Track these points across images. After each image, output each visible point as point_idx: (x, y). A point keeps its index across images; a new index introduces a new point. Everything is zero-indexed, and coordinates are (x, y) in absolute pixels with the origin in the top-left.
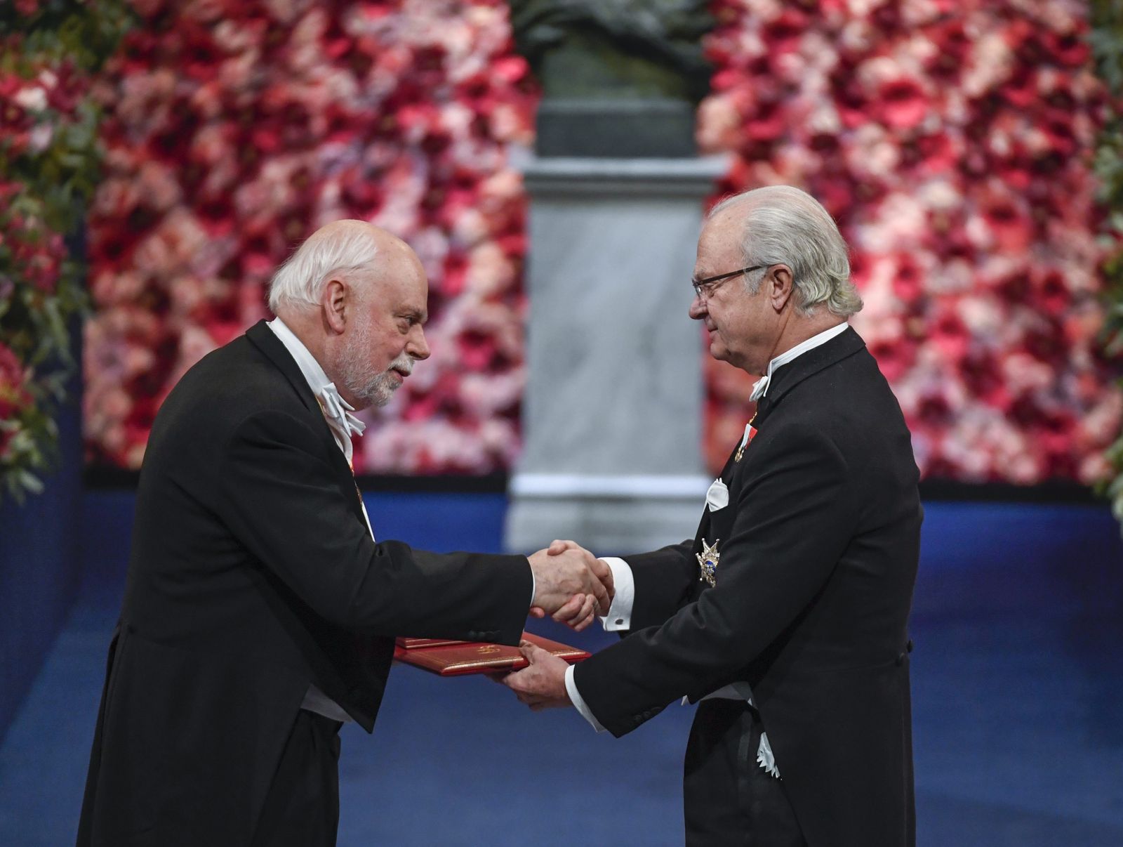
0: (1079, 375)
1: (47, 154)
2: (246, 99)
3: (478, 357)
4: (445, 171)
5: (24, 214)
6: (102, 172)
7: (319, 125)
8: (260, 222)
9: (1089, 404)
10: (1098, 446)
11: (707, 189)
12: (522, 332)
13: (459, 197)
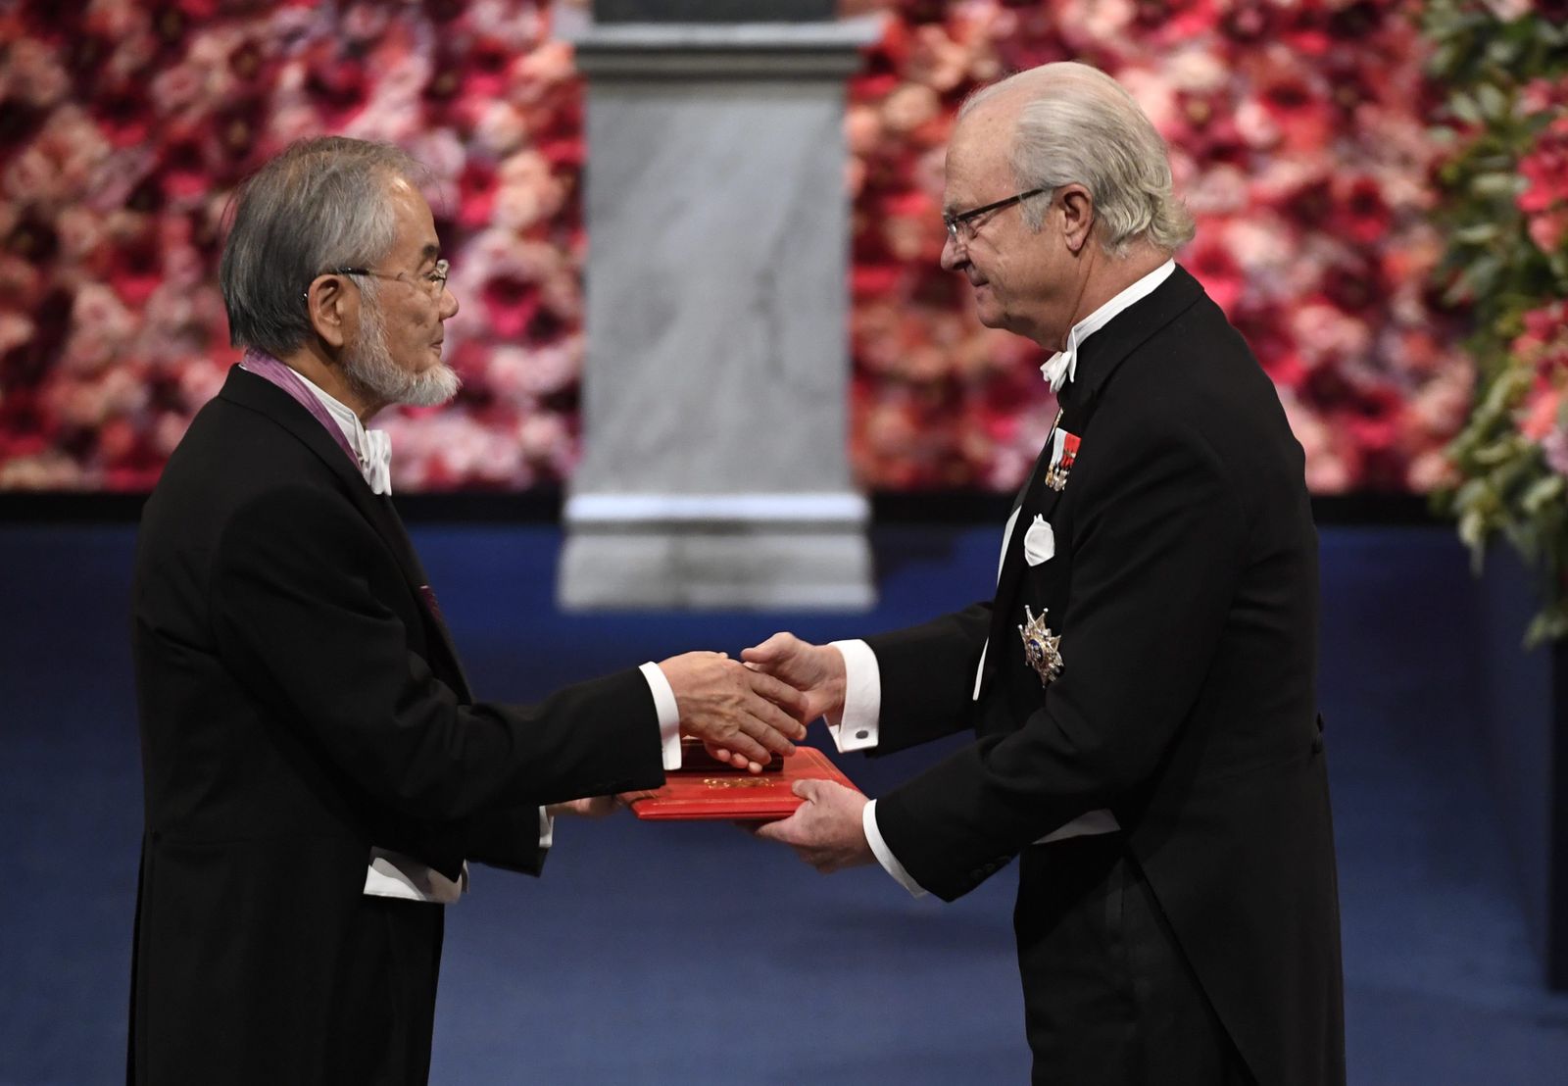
0: (1406, 331)
3: (513, 320)
4: (461, 44)
8: (187, 123)
9: (1422, 377)
10: (1437, 439)
11: (850, 64)
12: (579, 280)
13: (483, 83)
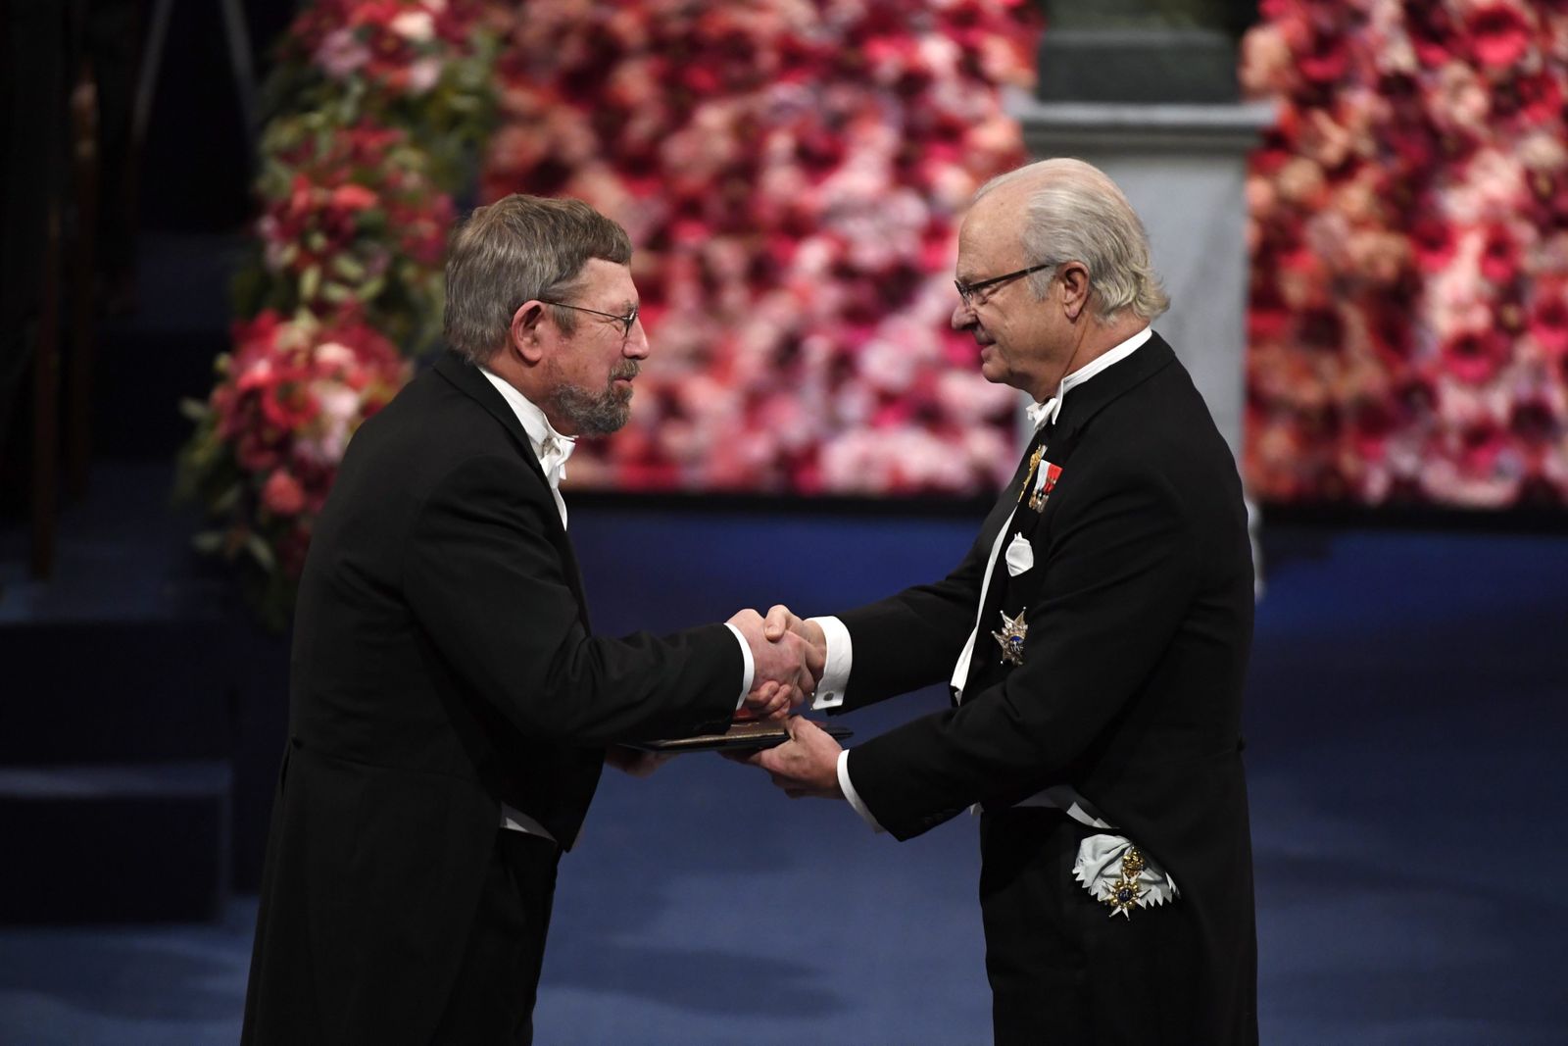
1: (432, 95)
2: (677, 27)
3: (963, 350)
4: (924, 117)
5: (404, 168)
6: (498, 117)
7: (768, 60)
8: (694, 180)
11: (1251, 142)
13: (941, 150)
